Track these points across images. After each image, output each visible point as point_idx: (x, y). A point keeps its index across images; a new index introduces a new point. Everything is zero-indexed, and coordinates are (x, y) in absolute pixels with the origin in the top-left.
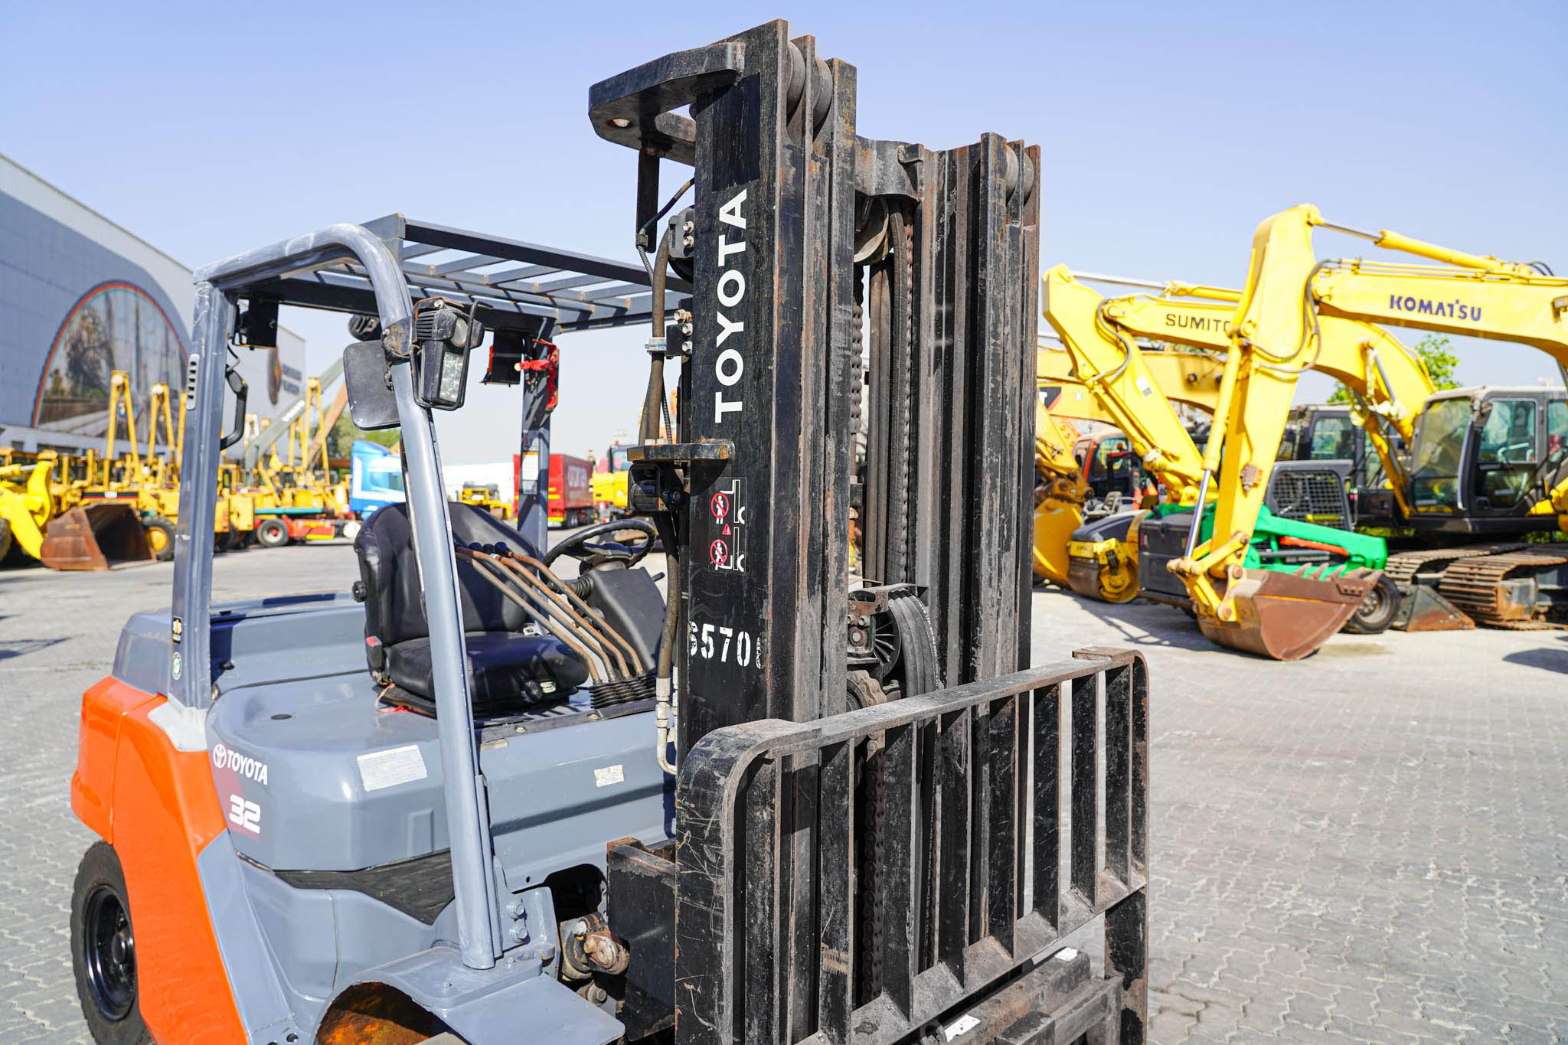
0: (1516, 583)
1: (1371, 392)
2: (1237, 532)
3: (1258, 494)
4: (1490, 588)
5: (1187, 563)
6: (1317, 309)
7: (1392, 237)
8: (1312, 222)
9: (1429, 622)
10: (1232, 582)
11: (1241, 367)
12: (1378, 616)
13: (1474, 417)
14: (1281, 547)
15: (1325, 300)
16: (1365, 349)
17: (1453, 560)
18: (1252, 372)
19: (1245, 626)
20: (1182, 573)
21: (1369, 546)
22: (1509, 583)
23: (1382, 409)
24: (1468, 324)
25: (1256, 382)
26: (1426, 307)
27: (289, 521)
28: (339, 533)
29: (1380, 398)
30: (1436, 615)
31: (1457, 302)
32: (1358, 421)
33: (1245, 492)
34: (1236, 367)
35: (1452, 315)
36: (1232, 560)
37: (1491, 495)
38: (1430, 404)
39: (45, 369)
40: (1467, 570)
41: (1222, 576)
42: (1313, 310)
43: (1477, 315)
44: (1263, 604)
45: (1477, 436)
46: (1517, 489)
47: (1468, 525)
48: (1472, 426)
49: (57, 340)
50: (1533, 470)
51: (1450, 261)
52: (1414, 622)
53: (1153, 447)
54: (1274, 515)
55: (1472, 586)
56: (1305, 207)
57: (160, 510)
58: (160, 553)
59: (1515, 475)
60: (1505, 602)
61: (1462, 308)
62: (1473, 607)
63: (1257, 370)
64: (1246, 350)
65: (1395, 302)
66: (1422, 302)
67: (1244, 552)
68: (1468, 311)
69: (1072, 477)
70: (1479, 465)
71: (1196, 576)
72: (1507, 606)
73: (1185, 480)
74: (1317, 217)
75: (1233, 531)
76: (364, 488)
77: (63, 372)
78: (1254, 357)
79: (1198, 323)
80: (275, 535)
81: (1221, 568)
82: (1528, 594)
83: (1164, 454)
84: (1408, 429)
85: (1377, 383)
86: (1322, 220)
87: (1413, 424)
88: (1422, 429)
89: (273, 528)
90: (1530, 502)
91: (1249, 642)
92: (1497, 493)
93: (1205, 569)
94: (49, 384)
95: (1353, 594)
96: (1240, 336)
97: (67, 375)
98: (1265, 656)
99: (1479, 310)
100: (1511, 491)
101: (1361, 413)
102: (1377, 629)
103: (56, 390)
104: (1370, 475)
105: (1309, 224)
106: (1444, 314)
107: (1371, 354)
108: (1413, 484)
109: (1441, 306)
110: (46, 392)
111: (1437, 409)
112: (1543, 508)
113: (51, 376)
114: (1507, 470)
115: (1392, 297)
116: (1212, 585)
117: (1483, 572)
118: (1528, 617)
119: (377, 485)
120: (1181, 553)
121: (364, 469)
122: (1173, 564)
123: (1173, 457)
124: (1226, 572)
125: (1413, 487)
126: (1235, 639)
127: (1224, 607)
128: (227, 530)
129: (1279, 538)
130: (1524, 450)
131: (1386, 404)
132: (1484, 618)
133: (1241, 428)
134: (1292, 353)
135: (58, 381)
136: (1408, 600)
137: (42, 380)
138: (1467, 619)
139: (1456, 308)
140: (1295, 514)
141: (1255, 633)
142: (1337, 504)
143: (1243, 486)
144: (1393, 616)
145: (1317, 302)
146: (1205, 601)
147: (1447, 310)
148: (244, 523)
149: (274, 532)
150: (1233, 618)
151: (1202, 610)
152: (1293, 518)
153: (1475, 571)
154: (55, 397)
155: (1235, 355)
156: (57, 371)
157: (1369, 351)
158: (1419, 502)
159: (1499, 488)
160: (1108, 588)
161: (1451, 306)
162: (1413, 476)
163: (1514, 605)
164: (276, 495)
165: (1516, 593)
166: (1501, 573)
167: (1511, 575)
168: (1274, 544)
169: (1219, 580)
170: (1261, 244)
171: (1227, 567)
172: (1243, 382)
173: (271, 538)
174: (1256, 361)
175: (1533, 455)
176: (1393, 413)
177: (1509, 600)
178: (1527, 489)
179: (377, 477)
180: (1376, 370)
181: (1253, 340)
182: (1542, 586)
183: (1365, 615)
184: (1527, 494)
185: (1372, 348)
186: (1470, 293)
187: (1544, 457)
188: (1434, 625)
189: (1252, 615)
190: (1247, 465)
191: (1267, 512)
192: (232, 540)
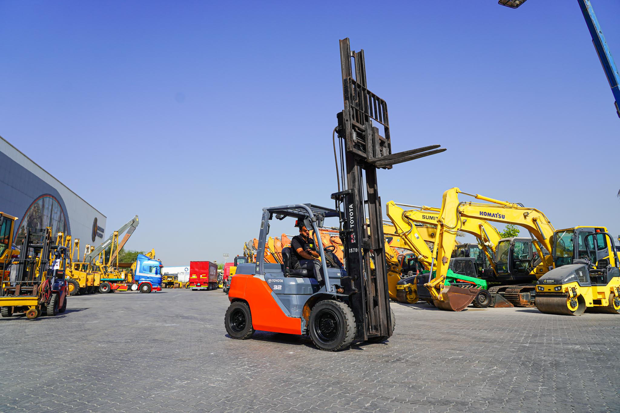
0: (525, 294)
1: (483, 239)
2: (442, 275)
3: (447, 265)
4: (517, 295)
5: (429, 284)
6: (460, 215)
7: (479, 196)
8: (458, 192)
9: (500, 305)
10: (441, 289)
11: (441, 230)
12: (485, 303)
13: (510, 246)
14: (457, 282)
15: (462, 212)
16: (480, 226)
17: (508, 288)
18: (444, 231)
19: (446, 302)
20: (427, 286)
21: (482, 283)
22: (522, 294)
23: (487, 244)
24: (501, 219)
25: (445, 234)
26: (489, 215)
27: (111, 283)
28: (130, 289)
29: (486, 241)
30: (502, 303)
31: (498, 213)
32: (481, 248)
33: (444, 264)
34: (440, 230)
35: (497, 217)
36: (441, 283)
37: (517, 269)
38: (500, 242)
39: (20, 226)
40: (511, 290)
41: (439, 288)
42: (459, 215)
43: (503, 217)
44: (450, 295)
45: (512, 251)
46: (525, 267)
47: (512, 278)
48: (510, 249)
49: (25, 215)
50: (529, 262)
51: (495, 203)
52: (496, 305)
53: (420, 254)
54: (454, 273)
55: (512, 295)
56: (456, 188)
57: (72, 277)
58: (71, 293)
59: (524, 263)
60: (522, 299)
61: (499, 215)
62: (513, 300)
63: (445, 231)
64: (442, 225)
65: (481, 213)
66: (488, 213)
67: (444, 281)
68: (501, 216)
69: (397, 265)
70: (513, 260)
71: (431, 287)
72: (523, 300)
73: (430, 264)
74: (459, 190)
75: (441, 275)
76: (140, 272)
77: (25, 227)
78: (444, 227)
79: (432, 218)
80: (105, 289)
81: (438, 285)
82: (528, 297)
83: (423, 256)
84: (494, 250)
85: (484, 235)
86: (460, 191)
87: (495, 248)
88: (498, 250)
89: (105, 286)
90: (529, 271)
91: (447, 306)
92: (519, 268)
93: (434, 285)
94: (20, 231)
95: (474, 292)
96: (440, 222)
97: (26, 228)
98: (451, 310)
99: (504, 216)
100: (524, 268)
101: (481, 245)
102: (485, 306)
103: (22, 233)
104: (488, 265)
105: (457, 192)
106: (495, 217)
107: (482, 228)
108: (497, 266)
109: (493, 214)
110: (19, 234)
111: (502, 244)
112: (532, 273)
113: (21, 228)
114: (522, 262)
115: (480, 212)
116: (436, 291)
117: (515, 290)
118: (529, 304)
119: (145, 271)
120: (427, 282)
121: (141, 264)
122: (425, 284)
123: (426, 257)
124: (440, 286)
125: (498, 266)
126: (443, 306)
127: (439, 296)
128: (92, 285)
129: (456, 279)
130: (526, 256)
131: (488, 242)
132: (516, 304)
133: (442, 247)
134: (454, 226)
135: (23, 230)
136: (494, 298)
137: (18, 229)
138: (511, 304)
139: (498, 215)
140: (460, 273)
141: (448, 303)
142: (472, 270)
143: (443, 262)
144: (490, 302)
145: (460, 213)
146: (434, 295)
147: (495, 216)
148: (96, 284)
149: (105, 288)
150: (442, 299)
151: (434, 298)
152: (460, 274)
153: (513, 290)
154: (21, 236)
155: (439, 227)
156: (23, 226)
157: (482, 227)
158: (499, 271)
159: (520, 267)
160: (409, 299)
161: (496, 214)
162: (497, 263)
163: (525, 300)
164: (104, 274)
165: (525, 296)
166: (519, 290)
167: (522, 291)
168: (455, 281)
169: (438, 289)
170: (445, 197)
171: (440, 285)
172: (441, 235)
173: (104, 290)
174: (445, 229)
175: (529, 257)
176: (490, 245)
177: (523, 299)
178: (528, 267)
179: (145, 267)
180: (484, 232)
181: (444, 223)
182: (532, 295)
183: (482, 302)
184: (528, 269)
185: (482, 226)
186: (502, 211)
187: (532, 258)
188: (502, 306)
189: (447, 298)
190: (444, 257)
191: (452, 272)
192: (93, 290)
